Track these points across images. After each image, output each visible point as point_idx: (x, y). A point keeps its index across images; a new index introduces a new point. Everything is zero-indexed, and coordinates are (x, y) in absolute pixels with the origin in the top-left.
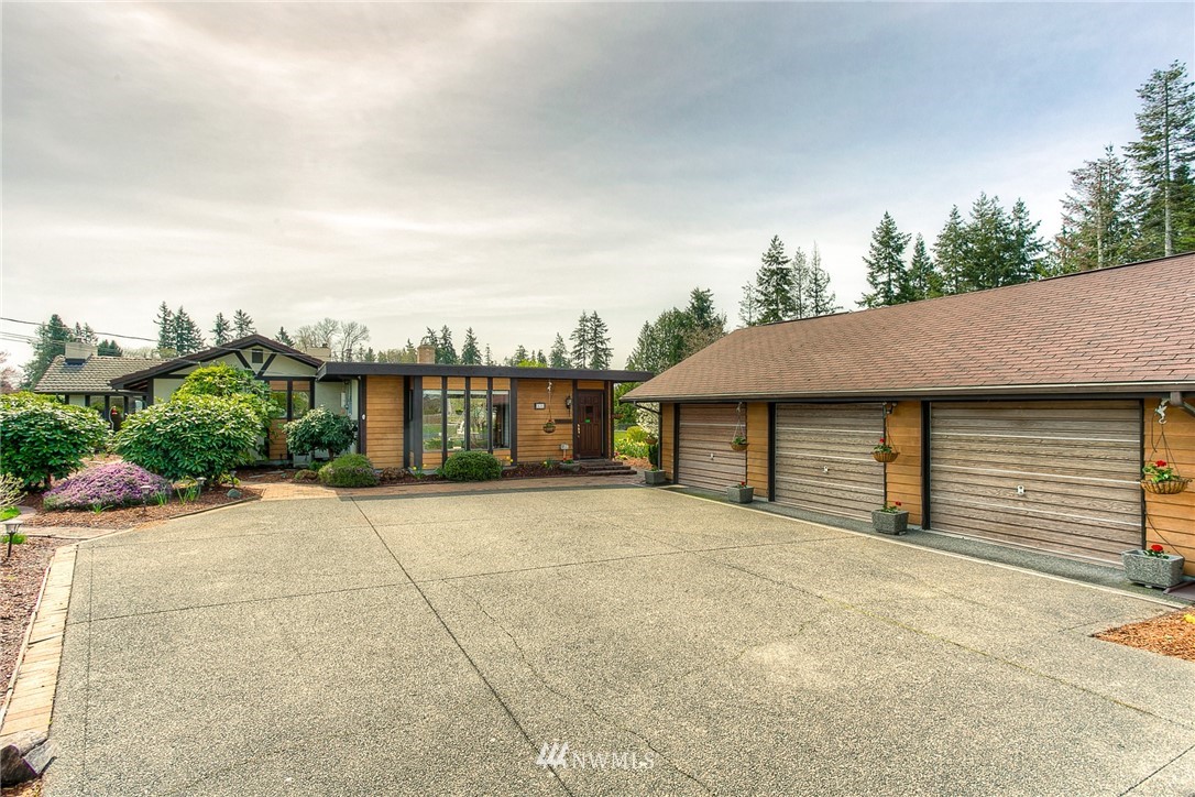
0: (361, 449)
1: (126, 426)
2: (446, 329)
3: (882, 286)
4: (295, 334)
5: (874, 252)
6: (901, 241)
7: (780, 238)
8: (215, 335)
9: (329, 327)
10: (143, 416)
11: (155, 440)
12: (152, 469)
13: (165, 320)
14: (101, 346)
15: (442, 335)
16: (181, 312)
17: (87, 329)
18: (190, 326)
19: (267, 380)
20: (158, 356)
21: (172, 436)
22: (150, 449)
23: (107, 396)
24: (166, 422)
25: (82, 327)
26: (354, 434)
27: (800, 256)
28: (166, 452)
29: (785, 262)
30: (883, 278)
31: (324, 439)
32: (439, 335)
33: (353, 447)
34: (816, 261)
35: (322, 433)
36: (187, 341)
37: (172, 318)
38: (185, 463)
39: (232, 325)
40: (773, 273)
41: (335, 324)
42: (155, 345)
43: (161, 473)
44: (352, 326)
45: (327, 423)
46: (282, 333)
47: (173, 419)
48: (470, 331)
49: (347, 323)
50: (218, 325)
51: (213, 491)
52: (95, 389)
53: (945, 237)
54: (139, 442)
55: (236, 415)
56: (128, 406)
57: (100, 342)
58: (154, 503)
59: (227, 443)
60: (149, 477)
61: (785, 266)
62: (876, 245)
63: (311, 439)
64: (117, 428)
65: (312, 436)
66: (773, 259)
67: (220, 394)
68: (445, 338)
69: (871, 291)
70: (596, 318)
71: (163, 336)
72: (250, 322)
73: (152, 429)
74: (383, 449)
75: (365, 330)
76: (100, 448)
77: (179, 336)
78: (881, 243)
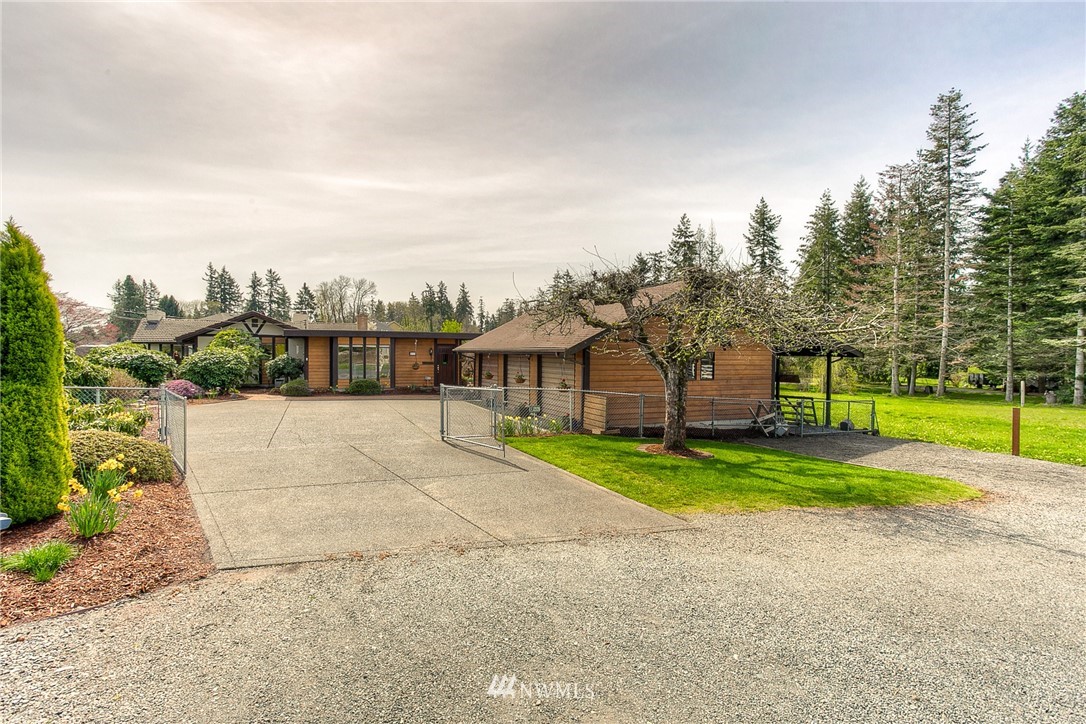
0: (306, 377)
1: (184, 363)
2: (442, 283)
3: (758, 258)
4: (316, 288)
5: (752, 230)
6: (773, 221)
7: (688, 216)
8: (250, 290)
9: (343, 283)
10: (193, 357)
11: (197, 369)
12: (196, 383)
13: (212, 277)
14: (163, 300)
15: (439, 289)
16: (224, 271)
17: (151, 284)
18: (231, 282)
19: (261, 337)
20: (206, 307)
21: (205, 368)
22: (195, 374)
23: (172, 344)
24: (202, 361)
25: (148, 282)
26: (301, 369)
27: (700, 230)
28: (202, 375)
29: (691, 236)
30: (758, 252)
31: (285, 371)
32: (436, 289)
33: (302, 376)
34: (713, 235)
35: (284, 368)
36: (229, 294)
37: (216, 275)
38: (211, 381)
39: (265, 282)
40: (683, 245)
41: (348, 279)
42: (203, 298)
43: (200, 385)
44: (362, 282)
45: (287, 363)
46: (305, 288)
47: (205, 359)
48: (463, 286)
49: (358, 279)
50: (253, 282)
51: (224, 394)
52: (165, 340)
53: (815, 216)
54: (189, 370)
55: (236, 357)
56: (184, 351)
57: (161, 296)
58: (197, 398)
59: (231, 371)
60: (194, 386)
61: (692, 239)
62: (753, 224)
63: (280, 372)
64: (179, 362)
65: (279, 369)
66: (682, 233)
67: (231, 347)
68: (441, 292)
69: (750, 261)
70: (568, 275)
71: (210, 291)
72: (278, 279)
73: (196, 364)
74: (317, 376)
75: (373, 286)
76: (170, 375)
77: (223, 290)
78: (757, 223)
